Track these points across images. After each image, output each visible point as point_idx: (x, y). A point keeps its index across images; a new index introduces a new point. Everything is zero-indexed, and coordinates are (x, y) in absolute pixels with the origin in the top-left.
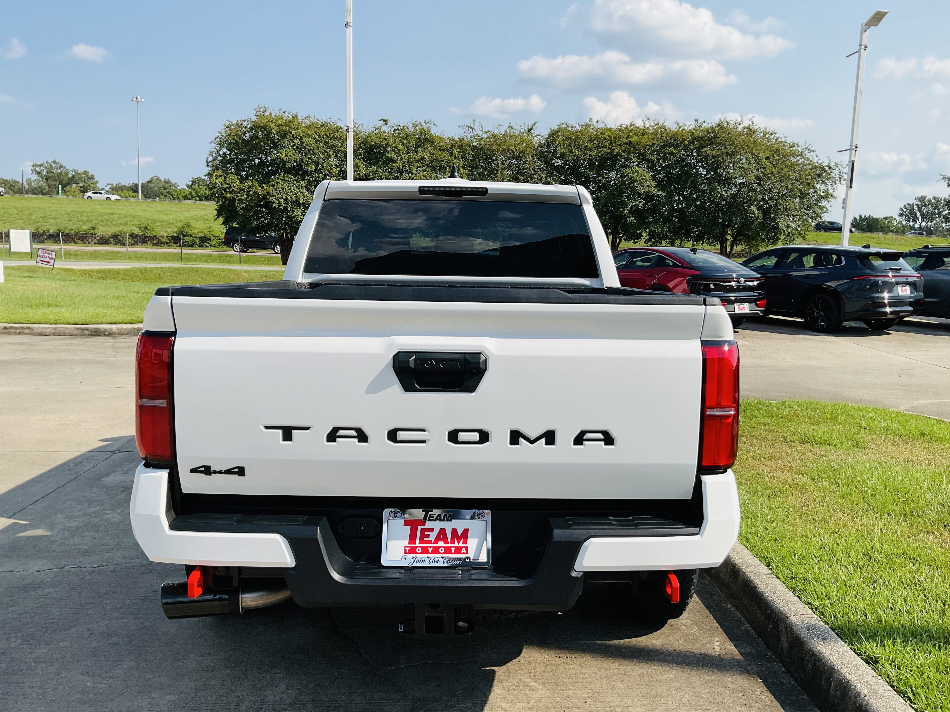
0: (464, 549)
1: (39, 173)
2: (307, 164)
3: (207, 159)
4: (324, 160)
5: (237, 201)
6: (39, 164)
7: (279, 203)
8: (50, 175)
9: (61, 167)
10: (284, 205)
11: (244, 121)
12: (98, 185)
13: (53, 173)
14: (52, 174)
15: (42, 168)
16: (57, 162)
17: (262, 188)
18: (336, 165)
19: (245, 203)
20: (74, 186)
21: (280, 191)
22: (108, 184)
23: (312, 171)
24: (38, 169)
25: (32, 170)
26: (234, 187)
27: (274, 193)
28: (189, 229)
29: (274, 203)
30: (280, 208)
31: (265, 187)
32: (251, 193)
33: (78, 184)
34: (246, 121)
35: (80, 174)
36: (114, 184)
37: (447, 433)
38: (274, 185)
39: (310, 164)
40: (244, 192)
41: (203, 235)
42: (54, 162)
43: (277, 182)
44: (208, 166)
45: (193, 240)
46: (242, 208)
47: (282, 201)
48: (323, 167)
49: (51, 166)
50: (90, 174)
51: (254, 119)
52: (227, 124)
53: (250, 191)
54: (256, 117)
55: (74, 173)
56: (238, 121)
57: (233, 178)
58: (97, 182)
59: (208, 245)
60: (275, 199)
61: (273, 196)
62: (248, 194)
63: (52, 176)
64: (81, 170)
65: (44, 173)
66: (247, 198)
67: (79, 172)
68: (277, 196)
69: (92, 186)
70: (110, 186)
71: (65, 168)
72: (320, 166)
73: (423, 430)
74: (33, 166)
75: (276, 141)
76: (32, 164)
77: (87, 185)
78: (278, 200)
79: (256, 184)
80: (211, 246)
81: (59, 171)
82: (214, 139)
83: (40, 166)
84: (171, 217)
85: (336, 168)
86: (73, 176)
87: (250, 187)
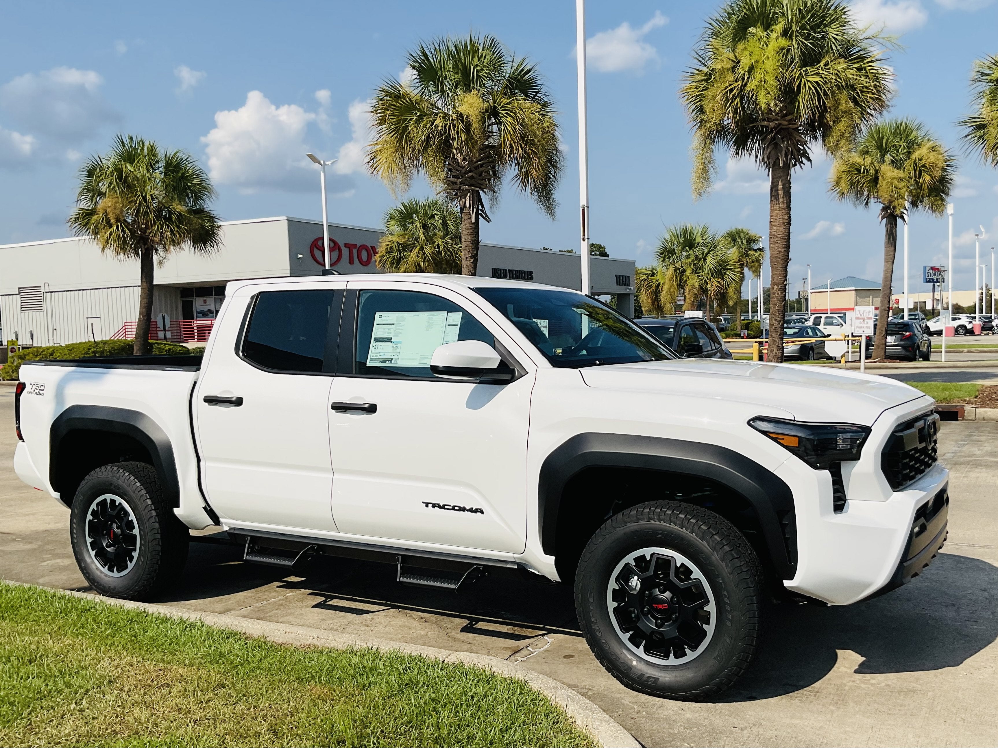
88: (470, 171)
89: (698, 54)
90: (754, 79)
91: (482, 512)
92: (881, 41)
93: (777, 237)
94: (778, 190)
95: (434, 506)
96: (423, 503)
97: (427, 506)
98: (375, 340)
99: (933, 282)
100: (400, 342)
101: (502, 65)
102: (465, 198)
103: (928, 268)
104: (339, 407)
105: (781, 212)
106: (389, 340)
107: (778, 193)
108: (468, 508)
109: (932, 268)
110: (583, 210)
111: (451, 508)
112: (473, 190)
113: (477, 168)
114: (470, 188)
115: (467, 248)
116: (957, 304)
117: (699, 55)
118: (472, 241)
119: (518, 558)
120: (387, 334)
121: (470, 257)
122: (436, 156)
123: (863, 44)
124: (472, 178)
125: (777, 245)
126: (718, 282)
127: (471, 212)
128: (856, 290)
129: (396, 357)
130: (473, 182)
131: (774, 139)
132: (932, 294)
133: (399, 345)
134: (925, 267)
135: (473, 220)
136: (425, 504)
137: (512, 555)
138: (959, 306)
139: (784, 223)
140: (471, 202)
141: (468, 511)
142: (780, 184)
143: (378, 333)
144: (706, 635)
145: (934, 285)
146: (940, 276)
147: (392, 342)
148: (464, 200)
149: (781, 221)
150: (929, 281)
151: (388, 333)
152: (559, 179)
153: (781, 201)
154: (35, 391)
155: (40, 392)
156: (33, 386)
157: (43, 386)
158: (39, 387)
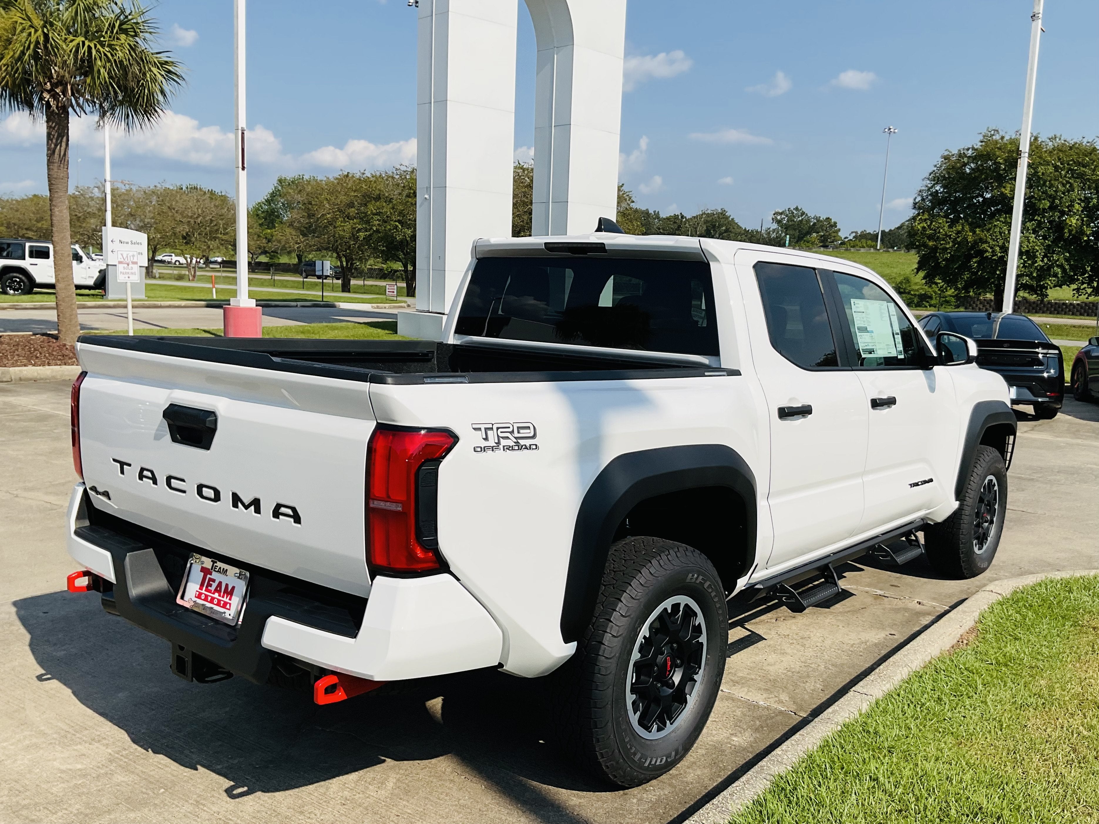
0: (228, 605)
1: (779, 222)
2: (1040, 200)
3: (915, 200)
4: (1064, 193)
5: (938, 251)
6: (781, 211)
7: (993, 252)
8: (790, 223)
9: (803, 213)
10: (999, 254)
11: (968, 149)
12: (840, 234)
13: (794, 221)
14: (793, 223)
15: (783, 216)
16: (800, 208)
17: (974, 233)
18: (1080, 199)
19: (950, 253)
20: (815, 235)
21: (997, 236)
22: (852, 232)
23: (1044, 209)
24: (779, 217)
25: (773, 219)
26: (939, 232)
27: (989, 240)
28: (908, 285)
29: (987, 251)
30: (994, 258)
31: (978, 232)
32: (959, 240)
33: (818, 233)
34: (970, 150)
35: (821, 221)
36: (859, 233)
37: (196, 486)
38: (990, 229)
39: (1044, 199)
40: (950, 238)
41: (923, 292)
42: (797, 209)
43: (995, 225)
44: (915, 208)
45: (910, 299)
46: (946, 259)
47: (998, 249)
48: (1061, 203)
49: (793, 213)
50: (833, 221)
51: (978, 145)
52: (946, 153)
53: (958, 237)
54: (981, 144)
55: (815, 221)
56: (959, 150)
57: (941, 221)
58: (839, 230)
59: (927, 304)
60: (989, 246)
61: (986, 242)
62: (954, 241)
63: (792, 225)
64: (823, 217)
65: (785, 222)
66: (954, 246)
67: (821, 219)
68: (992, 242)
69: (833, 235)
70: (854, 234)
71: (807, 215)
72: (1057, 202)
73: (183, 480)
74: (774, 214)
75: (1001, 172)
76: (774, 212)
77: (827, 234)
78: (991, 248)
79: (967, 228)
80: (930, 306)
81: (800, 219)
82: (928, 174)
83: (781, 214)
84: (895, 270)
85: (1079, 204)
86: (814, 224)
87: (958, 232)
147: (868, 332)
151: (863, 321)
154: (503, 442)
155: (522, 442)
156: (490, 433)
157: (529, 428)
158: (512, 432)
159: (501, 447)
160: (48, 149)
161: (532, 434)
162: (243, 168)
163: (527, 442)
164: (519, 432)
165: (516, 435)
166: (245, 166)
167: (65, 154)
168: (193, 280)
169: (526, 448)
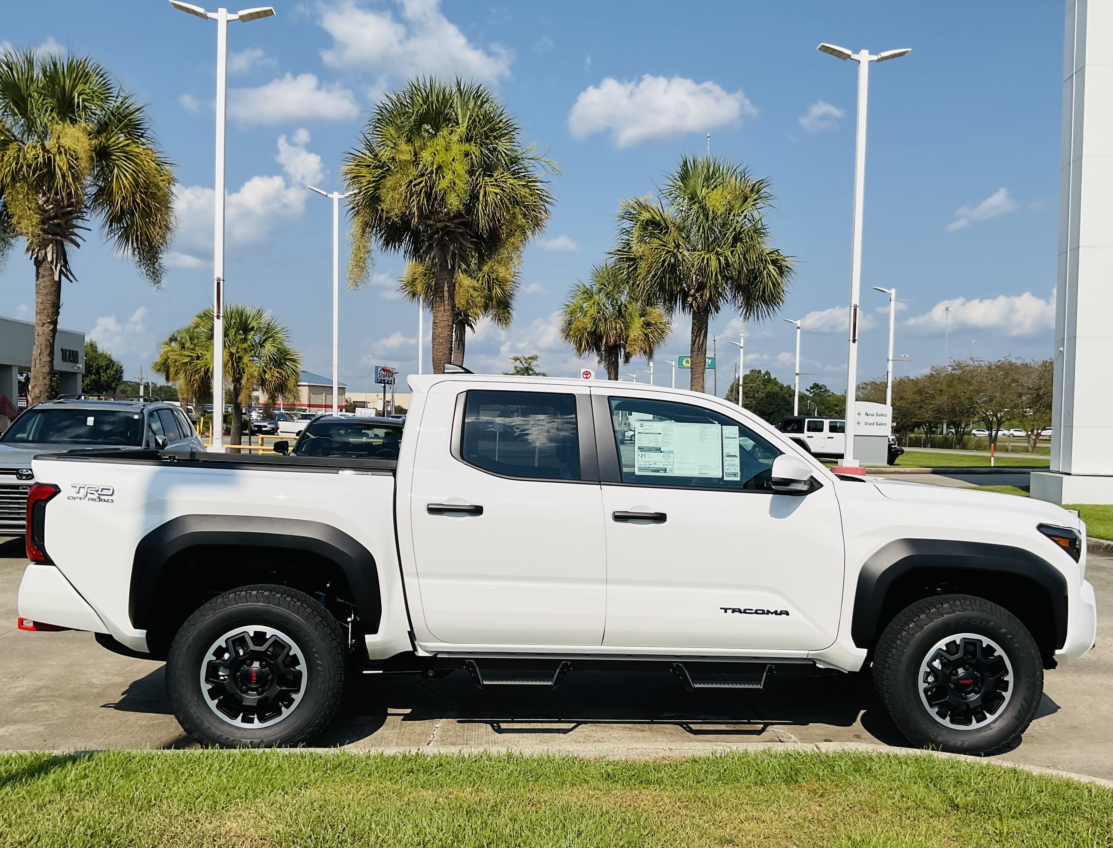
88: (56, 217)
89: (366, 138)
90: (443, 177)
91: (787, 613)
92: (543, 163)
93: (442, 338)
94: (443, 291)
95: (734, 611)
96: (721, 608)
97: (726, 612)
98: (639, 448)
99: (384, 383)
100: (672, 452)
101: (110, 98)
102: (46, 249)
103: (379, 369)
104: (620, 518)
105: (446, 314)
106: (659, 450)
107: (443, 295)
108: (772, 611)
109: (384, 370)
110: (218, 284)
111: (754, 612)
112: (57, 241)
113: (64, 214)
114: (54, 237)
115: (45, 311)
116: (399, 406)
117: (367, 140)
118: (53, 303)
119: (812, 654)
120: (653, 443)
121: (50, 322)
122: (28, 194)
123: (526, 163)
124: (59, 225)
125: (442, 347)
126: (278, 372)
127: (54, 267)
128: (309, 386)
129: (670, 466)
130: (58, 230)
131: (442, 240)
132: (382, 394)
133: (671, 454)
134: (377, 368)
135: (56, 278)
136: (723, 610)
137: (807, 652)
138: (402, 409)
139: (449, 325)
140: (55, 255)
141: (772, 613)
142: (446, 285)
143: (642, 442)
144: (1004, 700)
145: (385, 387)
146: (392, 378)
147: (661, 452)
148: (43, 252)
149: (446, 323)
150: (381, 382)
151: (655, 442)
152: (168, 242)
153: (447, 302)
154: (89, 496)
155: (102, 497)
156: (82, 489)
157: (109, 489)
158: (97, 491)
159: (87, 498)
160: (692, 341)
161: (111, 493)
162: (854, 341)
163: (106, 498)
164: (102, 491)
165: (100, 492)
166: (856, 339)
167: (702, 344)
168: (1032, 452)
169: (105, 501)
